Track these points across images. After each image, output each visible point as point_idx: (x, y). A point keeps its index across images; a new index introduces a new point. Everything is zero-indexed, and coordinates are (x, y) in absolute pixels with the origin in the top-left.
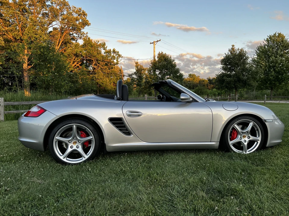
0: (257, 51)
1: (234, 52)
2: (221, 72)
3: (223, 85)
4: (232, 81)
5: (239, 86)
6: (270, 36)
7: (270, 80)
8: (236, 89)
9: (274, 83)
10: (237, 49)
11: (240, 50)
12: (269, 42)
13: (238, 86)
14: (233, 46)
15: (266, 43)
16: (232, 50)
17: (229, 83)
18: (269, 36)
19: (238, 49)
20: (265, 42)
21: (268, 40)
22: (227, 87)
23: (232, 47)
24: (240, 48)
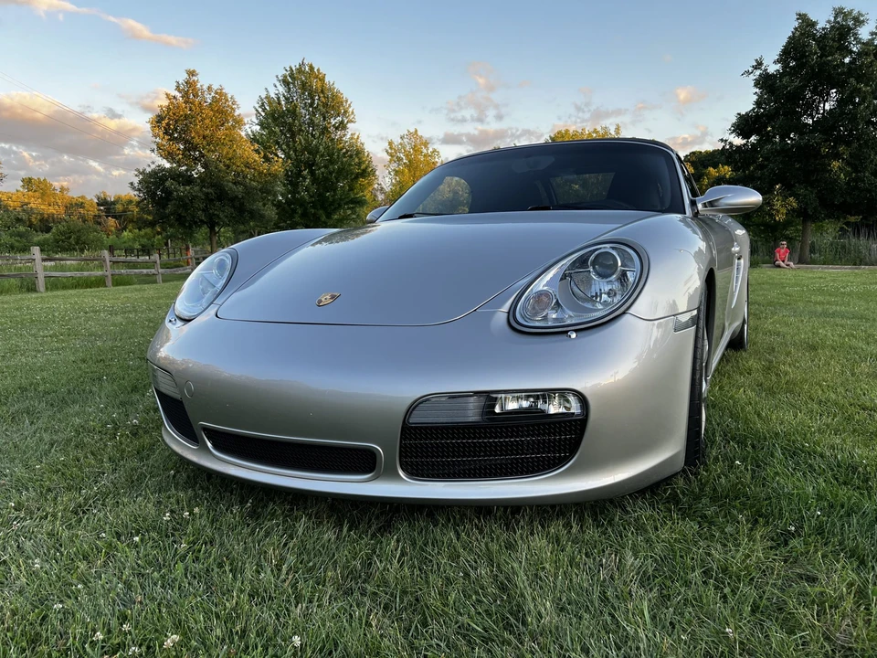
0: (260, 110)
1: (196, 95)
2: (153, 163)
3: (167, 211)
4: (197, 196)
5: (221, 215)
6: (291, 68)
7: (302, 203)
8: (212, 228)
9: (314, 215)
10: (205, 88)
11: (216, 93)
12: (289, 89)
13: (218, 216)
14: (192, 73)
15: (282, 89)
16: (189, 88)
17: (185, 204)
18: (288, 69)
19: (209, 88)
20: (278, 84)
21: (285, 82)
22: (180, 220)
23: (186, 76)
24: (215, 87)
